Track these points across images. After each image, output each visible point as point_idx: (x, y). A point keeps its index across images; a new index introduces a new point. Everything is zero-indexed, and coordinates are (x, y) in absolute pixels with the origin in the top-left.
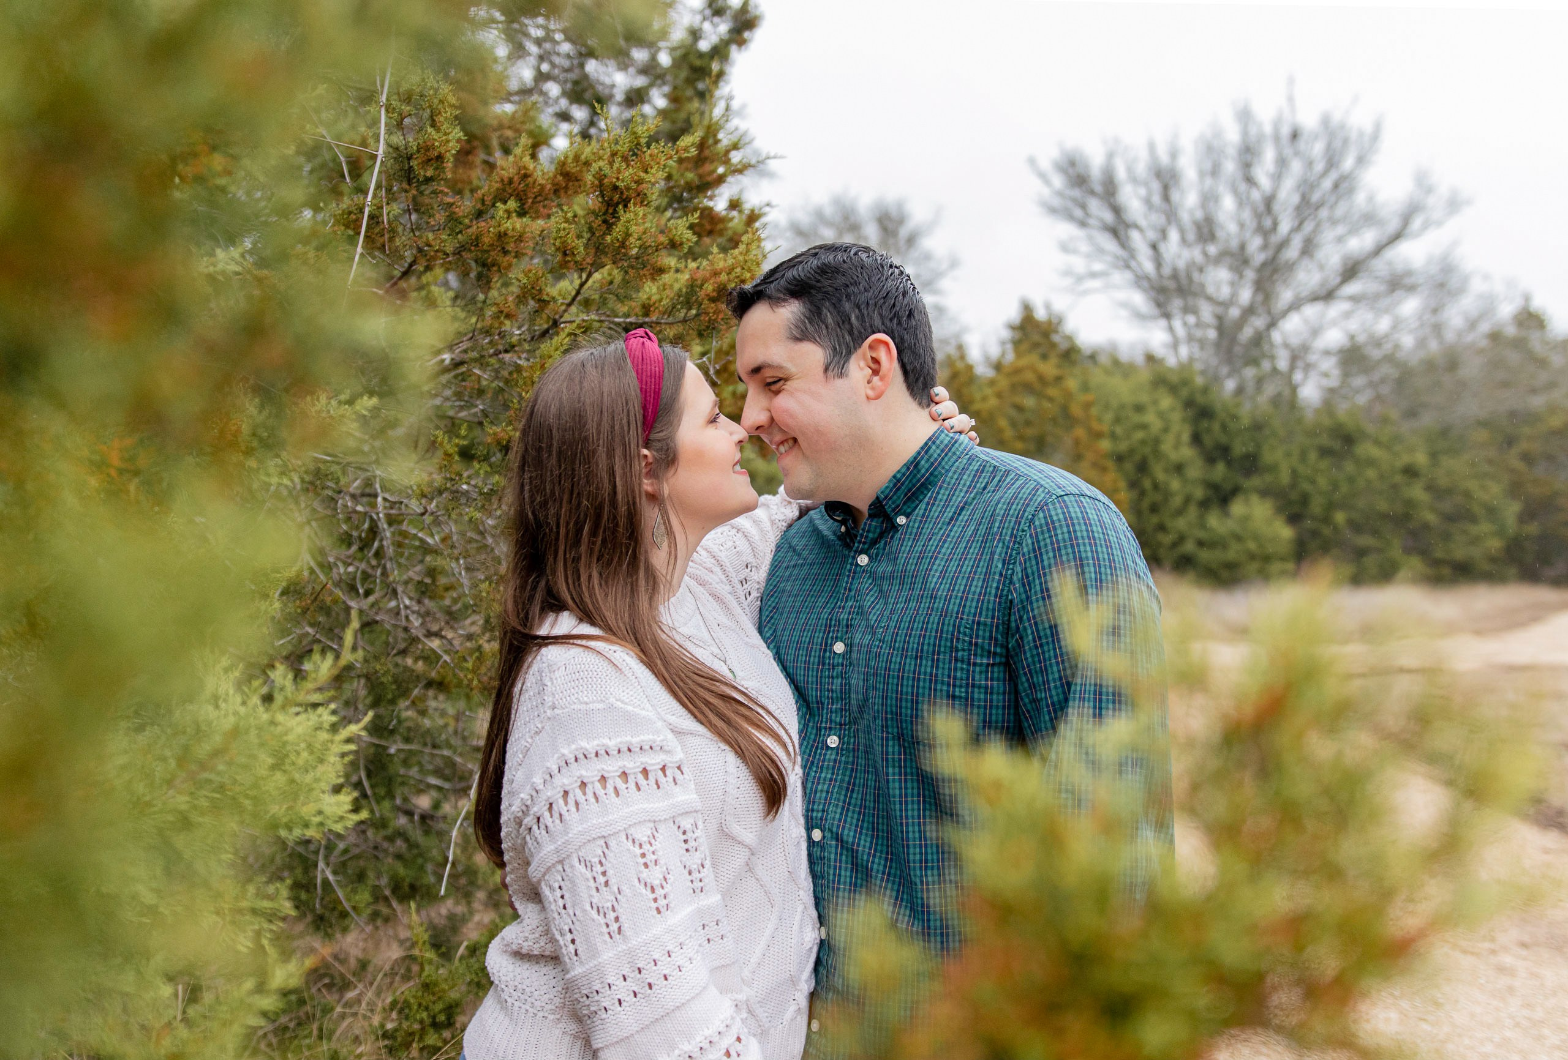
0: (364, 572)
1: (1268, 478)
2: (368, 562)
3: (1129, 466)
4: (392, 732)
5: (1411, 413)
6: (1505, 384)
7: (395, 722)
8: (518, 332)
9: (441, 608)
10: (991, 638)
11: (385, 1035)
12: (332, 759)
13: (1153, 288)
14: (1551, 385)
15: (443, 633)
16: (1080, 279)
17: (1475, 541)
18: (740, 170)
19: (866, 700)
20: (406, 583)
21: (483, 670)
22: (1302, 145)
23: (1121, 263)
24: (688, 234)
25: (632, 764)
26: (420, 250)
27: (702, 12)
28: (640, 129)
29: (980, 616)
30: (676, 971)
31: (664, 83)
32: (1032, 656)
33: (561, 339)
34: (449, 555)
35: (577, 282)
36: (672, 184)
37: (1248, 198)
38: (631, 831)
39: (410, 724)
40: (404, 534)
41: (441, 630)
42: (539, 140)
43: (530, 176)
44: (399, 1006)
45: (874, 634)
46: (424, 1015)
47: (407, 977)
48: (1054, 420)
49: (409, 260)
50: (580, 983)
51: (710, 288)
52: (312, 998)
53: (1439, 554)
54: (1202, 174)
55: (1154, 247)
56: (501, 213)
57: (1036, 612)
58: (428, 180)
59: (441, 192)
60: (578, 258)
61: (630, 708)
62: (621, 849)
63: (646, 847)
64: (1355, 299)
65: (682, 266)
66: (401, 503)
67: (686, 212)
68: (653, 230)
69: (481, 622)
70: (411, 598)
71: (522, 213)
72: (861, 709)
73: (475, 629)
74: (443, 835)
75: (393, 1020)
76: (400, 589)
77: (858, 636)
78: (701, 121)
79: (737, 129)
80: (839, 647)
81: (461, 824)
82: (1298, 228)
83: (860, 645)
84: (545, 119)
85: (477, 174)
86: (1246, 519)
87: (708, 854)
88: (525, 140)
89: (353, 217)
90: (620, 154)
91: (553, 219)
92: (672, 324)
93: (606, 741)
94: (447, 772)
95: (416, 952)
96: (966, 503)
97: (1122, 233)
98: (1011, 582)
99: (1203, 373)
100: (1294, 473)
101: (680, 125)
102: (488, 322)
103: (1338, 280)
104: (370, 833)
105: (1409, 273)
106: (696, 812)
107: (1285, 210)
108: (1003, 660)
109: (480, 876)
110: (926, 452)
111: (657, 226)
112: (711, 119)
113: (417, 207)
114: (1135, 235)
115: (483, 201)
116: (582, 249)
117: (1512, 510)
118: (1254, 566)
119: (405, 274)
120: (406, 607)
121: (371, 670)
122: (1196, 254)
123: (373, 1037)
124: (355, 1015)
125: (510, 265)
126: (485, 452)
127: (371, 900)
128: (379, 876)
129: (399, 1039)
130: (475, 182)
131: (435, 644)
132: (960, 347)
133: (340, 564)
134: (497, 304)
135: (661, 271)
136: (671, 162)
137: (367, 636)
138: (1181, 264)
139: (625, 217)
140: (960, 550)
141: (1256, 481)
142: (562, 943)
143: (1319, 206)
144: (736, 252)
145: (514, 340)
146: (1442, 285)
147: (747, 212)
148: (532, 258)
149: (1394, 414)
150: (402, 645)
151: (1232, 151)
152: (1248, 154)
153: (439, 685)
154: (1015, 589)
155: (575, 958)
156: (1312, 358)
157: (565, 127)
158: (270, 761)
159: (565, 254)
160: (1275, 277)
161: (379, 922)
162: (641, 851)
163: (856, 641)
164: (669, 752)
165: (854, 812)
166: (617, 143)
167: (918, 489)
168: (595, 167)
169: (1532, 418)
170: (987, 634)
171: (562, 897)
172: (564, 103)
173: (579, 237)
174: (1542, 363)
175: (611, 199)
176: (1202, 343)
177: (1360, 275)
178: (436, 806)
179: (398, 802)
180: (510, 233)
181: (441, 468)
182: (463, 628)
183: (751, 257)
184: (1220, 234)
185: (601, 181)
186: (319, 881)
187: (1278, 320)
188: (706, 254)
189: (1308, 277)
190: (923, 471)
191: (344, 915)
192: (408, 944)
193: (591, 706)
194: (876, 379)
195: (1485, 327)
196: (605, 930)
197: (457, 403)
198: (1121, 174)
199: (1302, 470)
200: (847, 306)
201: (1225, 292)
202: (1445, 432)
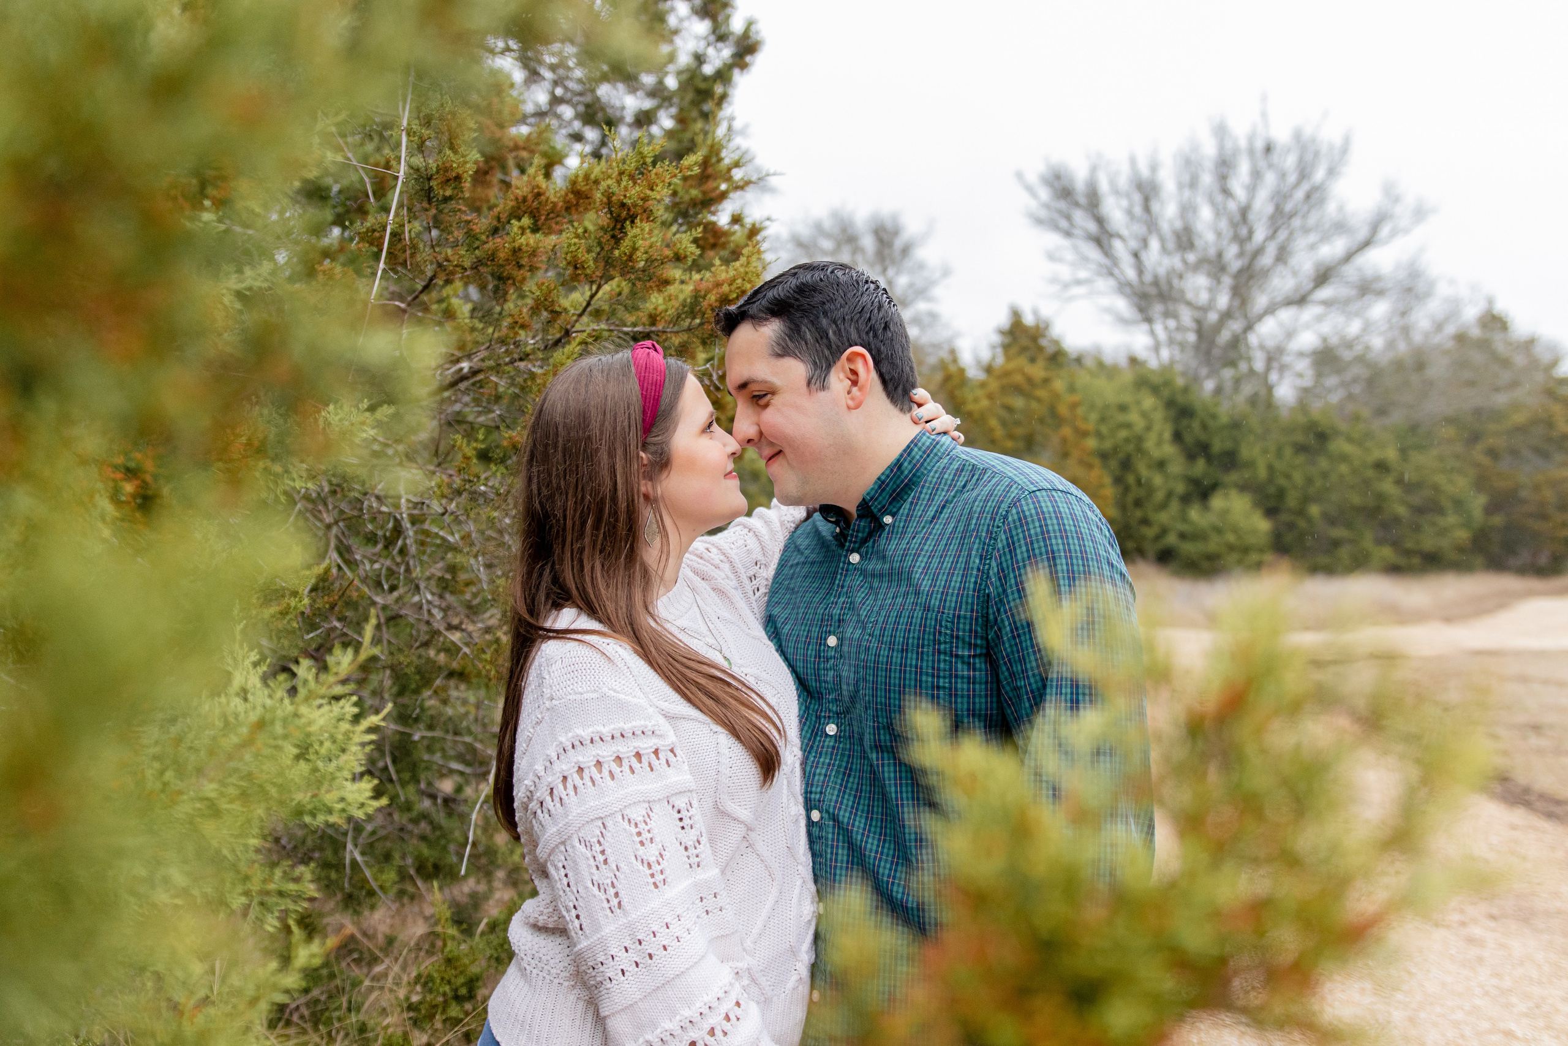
0: (389, 569)
1: (1247, 475)
2: (393, 559)
3: (1114, 464)
4: (417, 720)
5: (1381, 412)
6: (1471, 384)
7: (418, 711)
8: (532, 342)
9: (461, 602)
10: (971, 631)
11: (411, 1007)
12: (354, 749)
13: (1135, 294)
14: (1514, 384)
15: (464, 626)
16: (1066, 286)
17: (1443, 532)
18: (741, 187)
19: (857, 691)
20: (429, 579)
21: (500, 661)
22: (1275, 158)
23: (1105, 271)
24: (692, 248)
25: (625, 749)
26: (440, 265)
27: (706, 38)
28: (646, 150)
29: (960, 610)
30: (675, 943)
31: (671, 105)
32: (1011, 646)
33: (573, 347)
34: (468, 553)
35: (588, 294)
36: (677, 200)
37: (1225, 208)
38: (627, 812)
39: (432, 712)
40: (427, 533)
41: (461, 623)
42: (552, 161)
43: (543, 194)
44: (423, 980)
45: (864, 628)
46: (447, 988)
47: (430, 953)
48: (1041, 421)
49: (429, 274)
50: (586, 955)
51: (713, 298)
52: (342, 972)
53: (1409, 545)
54: (1180, 186)
55: (1136, 255)
56: (515, 229)
57: (1012, 604)
58: (447, 199)
59: (460, 210)
60: (588, 271)
61: (622, 696)
62: (620, 829)
63: (642, 826)
64: (1327, 303)
65: (686, 277)
66: (423, 503)
67: (691, 226)
68: (659, 244)
69: (499, 616)
70: (433, 594)
71: (535, 230)
72: (853, 699)
73: (493, 622)
74: (464, 818)
75: (417, 993)
76: (422, 585)
77: (850, 630)
78: (704, 140)
79: (738, 148)
80: (832, 641)
81: (481, 807)
82: (1272, 237)
83: (851, 639)
84: (560, 140)
85: (494, 193)
86: (1225, 513)
87: (704, 831)
88: (538, 161)
89: (377, 234)
90: (627, 172)
91: (564, 235)
92: (677, 332)
93: (600, 728)
94: (468, 757)
95: (439, 929)
96: (947, 502)
97: (1105, 242)
98: (988, 577)
99: (1184, 374)
100: (1271, 468)
101: (686, 144)
102: (504, 331)
103: (1311, 285)
104: (396, 816)
105: (1378, 278)
106: (691, 791)
107: (1260, 220)
108: (984, 651)
109: (499, 856)
110: (909, 454)
111: (663, 240)
112: (714, 139)
113: (437, 223)
114: (1117, 245)
115: (499, 219)
116: (591, 263)
117: (1478, 503)
118: (1234, 557)
119: (426, 288)
120: (429, 602)
121: (395, 662)
122: (1176, 262)
123: (399, 1009)
124: (382, 988)
125: (524, 279)
126: (501, 455)
127: (397, 879)
128: (403, 857)
129: (423, 1012)
130: (493, 201)
131: (455, 637)
132: (953, 352)
133: (366, 562)
134: (511, 315)
135: (667, 282)
136: (675, 180)
137: (392, 630)
138: (1162, 271)
139: (632, 232)
140: (941, 547)
141: (1233, 477)
142: (568, 919)
143: (1291, 216)
144: (737, 264)
145: (528, 349)
146: (1409, 290)
147: (748, 226)
148: (547, 271)
149: (1366, 412)
150: (425, 638)
151: (1209, 165)
152: (1224, 166)
153: (460, 675)
154: (991, 583)
155: (580, 932)
156: (1287, 359)
157: (578, 147)
158: (295, 751)
159: (576, 268)
160: (1251, 283)
161: (406, 900)
162: (637, 830)
163: (848, 635)
164: (661, 736)
165: (850, 795)
166: (624, 162)
167: (902, 489)
168: (603, 185)
169: (1497, 415)
170: (967, 627)
171: (566, 876)
172: (577, 125)
173: (589, 251)
174: (1505, 363)
175: (619, 216)
176: (1182, 346)
177: (1332, 280)
178: (459, 789)
179: (423, 786)
180: (524, 248)
181: (460, 471)
182: (482, 621)
183: (751, 268)
184: (1198, 242)
185: (609, 198)
186: (348, 861)
187: (1255, 323)
188: (709, 267)
189: (1282, 283)
190: (906, 472)
191: (371, 893)
192: (432, 921)
193: (585, 696)
194: (855, 390)
195: (1450, 329)
196: (606, 905)
197: (476, 409)
198: (1104, 186)
199: (1279, 465)
200: (824, 322)
201: (1204, 297)
202: (1414, 428)
